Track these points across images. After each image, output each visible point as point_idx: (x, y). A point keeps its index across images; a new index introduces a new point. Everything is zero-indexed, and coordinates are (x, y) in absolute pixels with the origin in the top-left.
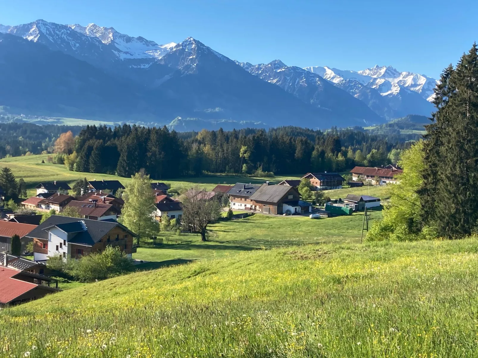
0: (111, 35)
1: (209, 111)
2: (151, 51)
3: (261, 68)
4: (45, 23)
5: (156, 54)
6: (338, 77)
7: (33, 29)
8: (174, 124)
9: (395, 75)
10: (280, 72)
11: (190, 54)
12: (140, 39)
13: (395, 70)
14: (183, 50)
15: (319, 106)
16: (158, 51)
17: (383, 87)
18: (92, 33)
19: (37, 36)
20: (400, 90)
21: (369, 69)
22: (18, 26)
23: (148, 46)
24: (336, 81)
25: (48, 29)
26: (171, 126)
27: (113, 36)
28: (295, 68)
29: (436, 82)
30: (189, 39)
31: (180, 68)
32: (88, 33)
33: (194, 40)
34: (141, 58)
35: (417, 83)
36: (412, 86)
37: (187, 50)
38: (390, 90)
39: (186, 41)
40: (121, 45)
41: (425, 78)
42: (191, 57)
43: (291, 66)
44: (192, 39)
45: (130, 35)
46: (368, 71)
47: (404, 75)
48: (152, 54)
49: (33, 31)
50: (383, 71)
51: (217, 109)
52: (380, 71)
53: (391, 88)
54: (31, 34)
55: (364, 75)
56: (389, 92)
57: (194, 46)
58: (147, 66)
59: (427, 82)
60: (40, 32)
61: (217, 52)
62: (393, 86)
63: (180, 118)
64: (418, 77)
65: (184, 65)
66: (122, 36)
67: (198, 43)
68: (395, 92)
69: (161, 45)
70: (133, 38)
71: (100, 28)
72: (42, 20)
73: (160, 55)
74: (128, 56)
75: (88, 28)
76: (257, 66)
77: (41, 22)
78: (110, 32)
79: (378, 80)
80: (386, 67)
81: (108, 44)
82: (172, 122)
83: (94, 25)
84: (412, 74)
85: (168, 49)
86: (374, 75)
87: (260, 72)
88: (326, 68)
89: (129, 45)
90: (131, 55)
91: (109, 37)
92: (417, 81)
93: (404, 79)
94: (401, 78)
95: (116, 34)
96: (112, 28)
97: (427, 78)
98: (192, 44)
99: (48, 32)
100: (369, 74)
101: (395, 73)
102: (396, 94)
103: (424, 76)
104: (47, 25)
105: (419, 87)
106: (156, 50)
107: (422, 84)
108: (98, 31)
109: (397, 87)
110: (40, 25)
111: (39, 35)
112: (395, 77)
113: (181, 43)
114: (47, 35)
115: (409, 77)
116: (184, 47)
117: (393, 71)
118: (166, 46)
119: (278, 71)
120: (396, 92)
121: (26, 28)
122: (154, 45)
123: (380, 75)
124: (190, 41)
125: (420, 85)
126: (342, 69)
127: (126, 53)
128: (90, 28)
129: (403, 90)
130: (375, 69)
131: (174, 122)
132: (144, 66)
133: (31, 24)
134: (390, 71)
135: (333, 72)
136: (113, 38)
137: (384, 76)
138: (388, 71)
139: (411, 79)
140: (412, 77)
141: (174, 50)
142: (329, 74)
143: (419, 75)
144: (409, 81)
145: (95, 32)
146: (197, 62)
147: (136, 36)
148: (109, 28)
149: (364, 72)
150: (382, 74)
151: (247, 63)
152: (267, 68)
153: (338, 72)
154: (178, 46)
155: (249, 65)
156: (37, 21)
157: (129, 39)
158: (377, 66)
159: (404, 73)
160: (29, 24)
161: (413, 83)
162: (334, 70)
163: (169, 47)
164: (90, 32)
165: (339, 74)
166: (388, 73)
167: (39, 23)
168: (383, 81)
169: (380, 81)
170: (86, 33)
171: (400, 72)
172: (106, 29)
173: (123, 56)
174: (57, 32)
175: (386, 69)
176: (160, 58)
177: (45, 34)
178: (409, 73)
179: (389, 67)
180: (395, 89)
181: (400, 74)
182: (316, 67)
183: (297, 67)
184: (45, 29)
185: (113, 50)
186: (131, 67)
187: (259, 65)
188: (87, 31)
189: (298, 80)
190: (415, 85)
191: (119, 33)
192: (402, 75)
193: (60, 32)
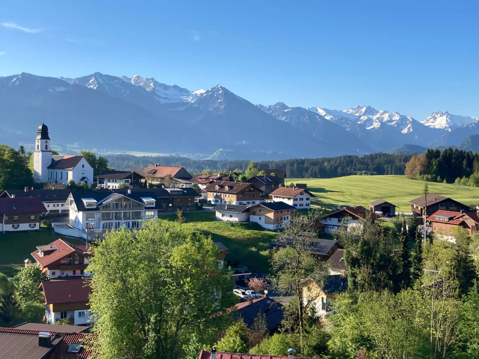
0: (152, 84)
1: (238, 144)
2: (185, 97)
3: (271, 109)
4: (100, 75)
5: (189, 99)
6: (329, 115)
7: (92, 80)
8: (217, 154)
9: (374, 113)
10: (287, 111)
11: (218, 98)
12: (175, 87)
13: (374, 109)
14: (213, 95)
15: (321, 139)
16: (190, 96)
17: (367, 123)
18: (136, 83)
19: (96, 85)
20: (380, 125)
21: (352, 109)
22: (79, 78)
23: (181, 92)
24: (328, 118)
25: (103, 80)
26: (215, 156)
27: (154, 85)
28: (299, 109)
29: (407, 118)
30: (217, 86)
31: (211, 109)
32: (133, 83)
33: (221, 87)
34: (177, 102)
35: (392, 119)
36: (388, 121)
37: (215, 95)
38: (372, 125)
39: (215, 88)
40: (161, 92)
41: (398, 115)
42: (219, 101)
43: (296, 107)
44: (219, 86)
45: (167, 84)
46: (351, 110)
47: (381, 113)
48: (186, 99)
49: (92, 82)
50: (364, 110)
51: (244, 142)
52: (361, 110)
53: (373, 124)
54: (91, 85)
55: (348, 113)
56: (372, 127)
57: (221, 92)
58: (182, 109)
59: (401, 118)
60: (98, 83)
61: (239, 97)
62: (374, 122)
63: (221, 150)
64: (392, 114)
65: (214, 107)
66: (162, 85)
67: (223, 89)
68: (376, 127)
69: (193, 92)
70: (170, 86)
71: (143, 78)
72: (99, 73)
73: (192, 99)
74: (167, 101)
75: (133, 79)
76: (268, 107)
77: (98, 74)
78: (151, 82)
79: (362, 118)
80: (366, 107)
81: (150, 92)
82: (215, 153)
83: (138, 76)
84: (387, 112)
85: (198, 95)
86: (356, 113)
87: (271, 112)
88: (318, 108)
89: (166, 92)
90: (169, 99)
91: (151, 86)
92: (392, 118)
93: (381, 116)
94: (378, 115)
95: (156, 83)
96: (152, 79)
97: (401, 116)
98: (220, 90)
99: (104, 83)
100: (352, 113)
101: (373, 111)
102: (378, 128)
103: (397, 113)
104: (103, 77)
105: (395, 122)
106: (189, 95)
107: (396, 120)
108: (142, 81)
109: (378, 123)
110: (98, 77)
111: (97, 85)
112: (373, 115)
113: (210, 90)
114: (104, 85)
115: (385, 114)
116: (213, 93)
117: (372, 110)
118: (196, 92)
119: (286, 111)
120: (378, 126)
121: (86, 79)
122: (186, 92)
123: (361, 113)
124: (218, 88)
125: (395, 121)
126: (331, 109)
127: (165, 98)
128: (135, 79)
129: (383, 125)
130: (357, 109)
131: (216, 153)
132: (180, 108)
133: (90, 77)
134: (370, 110)
135: (324, 111)
136: (154, 87)
137: (365, 114)
138: (367, 110)
139: (387, 116)
140: (388, 114)
141: (205, 95)
142: (322, 112)
143: (393, 113)
144: (386, 117)
145: (139, 82)
146: (224, 105)
147: (172, 85)
148: (150, 78)
149: (348, 111)
150: (363, 112)
151: (260, 105)
152: (276, 109)
153: (328, 112)
154: (207, 92)
155: (262, 106)
156: (95, 73)
157: (166, 87)
158: (358, 106)
159: (381, 111)
160: (88, 76)
161: (389, 119)
162: (324, 109)
163: (199, 93)
164: (134, 82)
165: (329, 113)
166: (368, 112)
167: (97, 75)
168: (366, 118)
169: (364, 118)
170: (132, 82)
171: (377, 110)
172: (148, 79)
173: (163, 101)
174: (111, 82)
175: (366, 109)
176: (193, 102)
177: (102, 84)
178: (385, 111)
179: (368, 107)
180: (377, 124)
181: (377, 112)
182: (310, 107)
183: (301, 108)
184: (102, 80)
185: (154, 97)
186: (169, 110)
187: (270, 106)
188: (132, 81)
189: (302, 118)
190: (391, 121)
191: (158, 82)
192: (380, 113)
193: (113, 82)
